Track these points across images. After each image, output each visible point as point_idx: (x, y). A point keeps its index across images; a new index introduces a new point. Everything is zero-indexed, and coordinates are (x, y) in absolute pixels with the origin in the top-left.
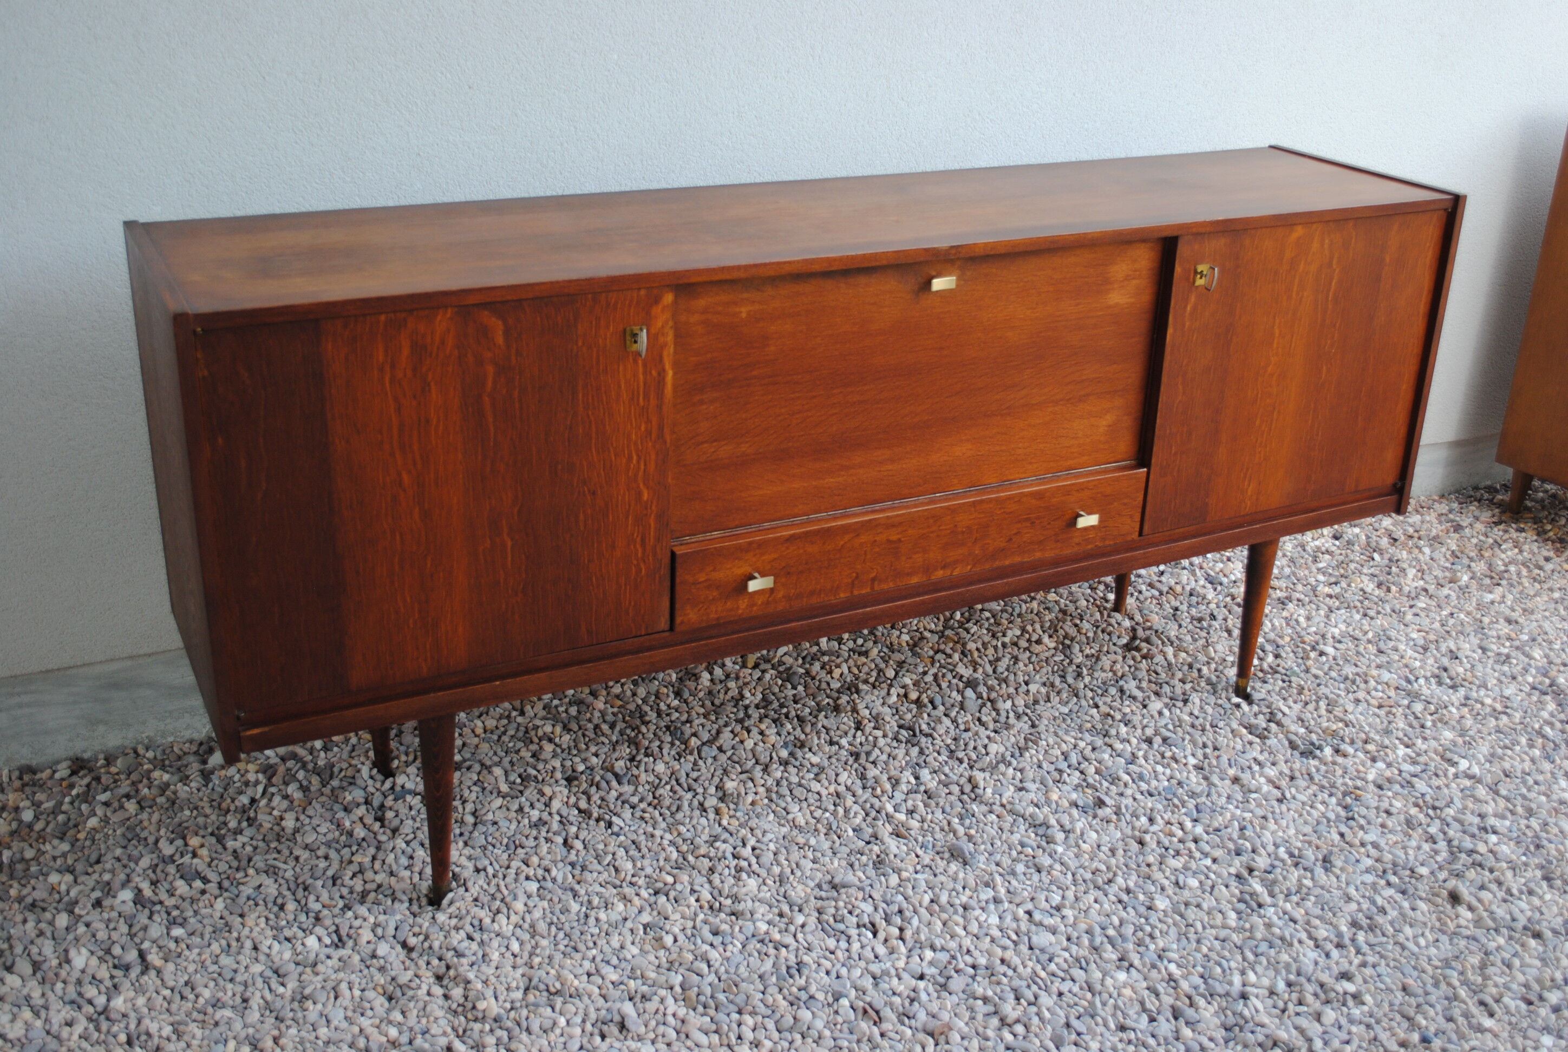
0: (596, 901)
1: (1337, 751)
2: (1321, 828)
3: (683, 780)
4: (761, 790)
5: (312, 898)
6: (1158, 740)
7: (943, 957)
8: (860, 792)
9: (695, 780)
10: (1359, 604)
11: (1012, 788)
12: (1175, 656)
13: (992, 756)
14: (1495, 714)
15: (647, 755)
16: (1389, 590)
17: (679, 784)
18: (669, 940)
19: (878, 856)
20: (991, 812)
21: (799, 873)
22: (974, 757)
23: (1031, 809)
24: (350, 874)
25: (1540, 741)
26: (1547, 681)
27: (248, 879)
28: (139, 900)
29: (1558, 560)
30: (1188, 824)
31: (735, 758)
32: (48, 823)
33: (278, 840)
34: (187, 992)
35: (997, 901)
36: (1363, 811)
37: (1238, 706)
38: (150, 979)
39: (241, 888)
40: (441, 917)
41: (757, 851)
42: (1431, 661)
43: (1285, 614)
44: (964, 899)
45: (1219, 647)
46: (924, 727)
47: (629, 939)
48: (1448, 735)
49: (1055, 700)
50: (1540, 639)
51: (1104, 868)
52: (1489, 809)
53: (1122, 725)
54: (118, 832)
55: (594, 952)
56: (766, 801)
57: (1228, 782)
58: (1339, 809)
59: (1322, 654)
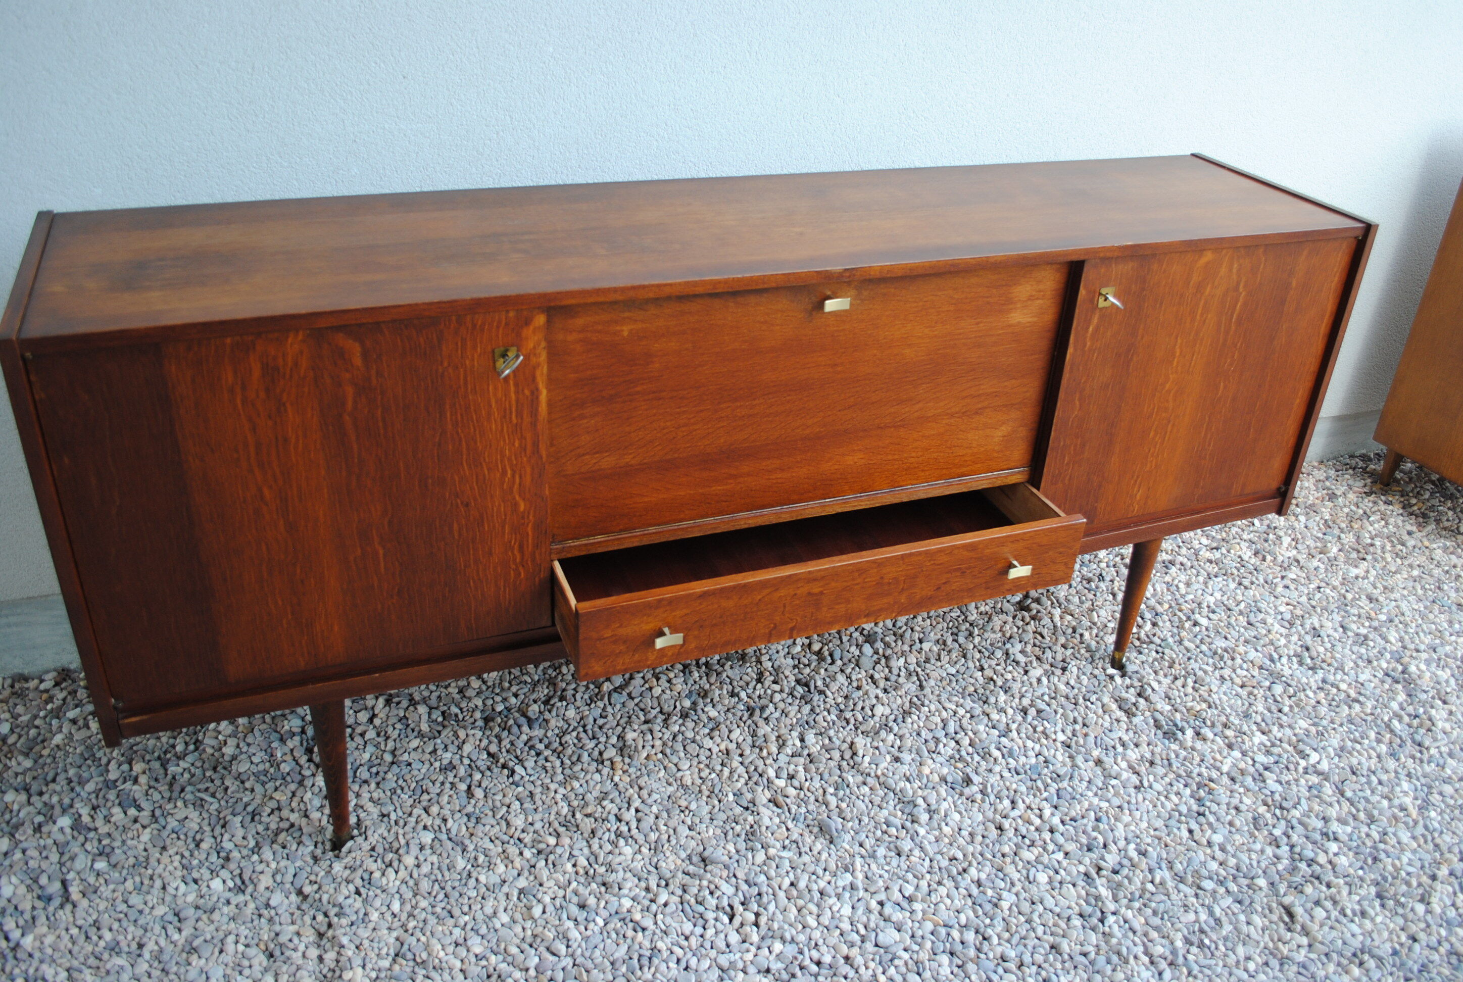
0: (481, 858)
1: (1198, 734)
2: (1173, 822)
3: (589, 727)
4: (658, 743)
5: (227, 837)
6: (1032, 712)
7: (791, 950)
8: (747, 752)
9: (601, 728)
10: (1235, 571)
11: (888, 758)
12: (1061, 618)
13: (877, 719)
14: (1351, 701)
15: (562, 699)
16: (1264, 559)
17: (585, 731)
18: (537, 911)
19: (752, 827)
20: (865, 784)
21: (674, 842)
22: (860, 719)
23: (902, 784)
24: (269, 810)
25: (1388, 736)
26: (1400, 668)
27: (176, 810)
28: (77, 826)
29: (1419, 535)
30: (1047, 812)
31: (642, 705)
32: (20, 736)
33: (215, 769)
34: (92, 932)
35: (853, 887)
36: (1214, 807)
37: (1112, 677)
38: (65, 915)
39: (169, 819)
40: (338, 867)
41: (640, 814)
42: (1294, 638)
43: (1168, 578)
44: (822, 884)
45: (1102, 613)
46: (820, 683)
47: (503, 904)
48: (1303, 724)
49: (945, 658)
50: (1396, 621)
51: (960, 856)
52: (1333, 812)
53: (1002, 693)
54: (78, 751)
55: (467, 918)
56: (660, 756)
57: (1091, 764)
58: (1192, 801)
59: (1196, 624)
